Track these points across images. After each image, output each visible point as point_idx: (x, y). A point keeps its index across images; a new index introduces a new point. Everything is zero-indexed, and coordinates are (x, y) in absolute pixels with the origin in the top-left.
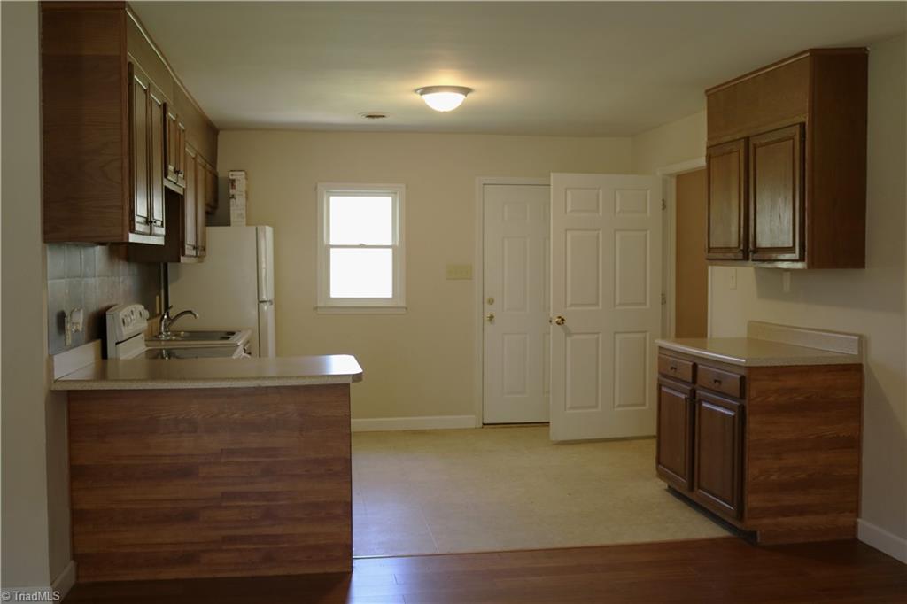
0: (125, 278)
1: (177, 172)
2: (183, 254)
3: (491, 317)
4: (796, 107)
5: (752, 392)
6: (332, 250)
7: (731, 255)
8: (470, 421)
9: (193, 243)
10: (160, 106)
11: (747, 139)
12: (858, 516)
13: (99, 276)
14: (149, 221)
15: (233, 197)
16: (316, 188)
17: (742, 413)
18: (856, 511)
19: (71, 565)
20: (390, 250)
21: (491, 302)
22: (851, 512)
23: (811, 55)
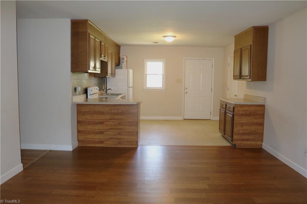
0: (94, 81)
1: (105, 56)
2: (107, 75)
3: (187, 92)
4: (249, 41)
5: (236, 110)
6: (147, 75)
7: (237, 78)
8: (181, 118)
9: (111, 73)
10: (99, 42)
11: (241, 49)
12: (262, 142)
13: (86, 80)
14: (95, 68)
15: (123, 62)
16: (144, 60)
17: (233, 115)
18: (262, 141)
19: (77, 142)
20: (162, 75)
21: (187, 89)
22: (261, 141)
23: (253, 28)
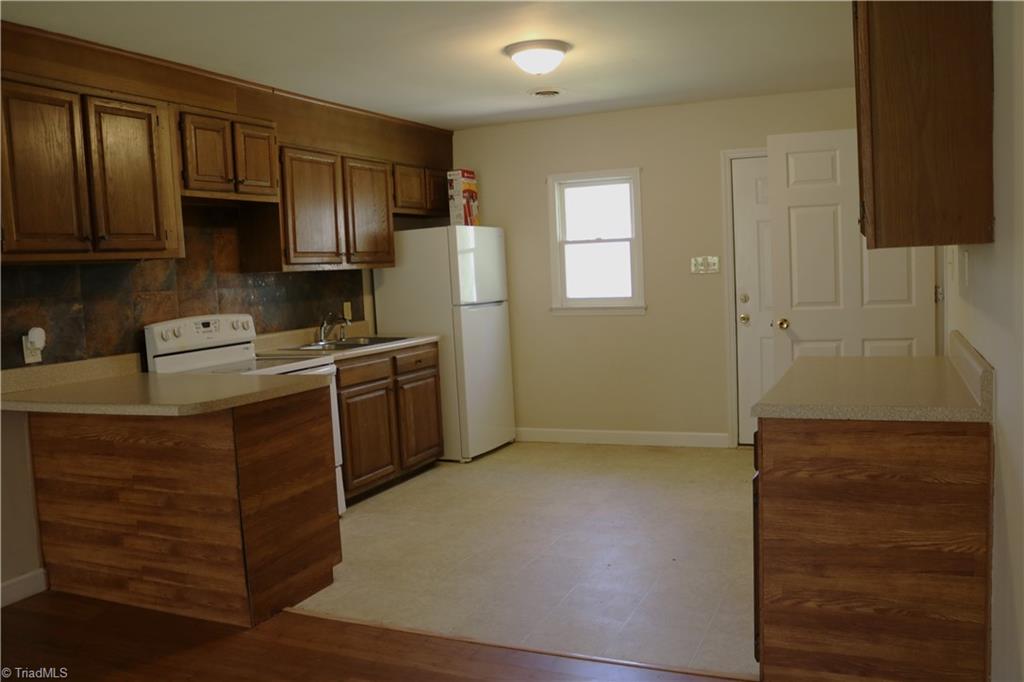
3: (746, 319)
6: (567, 247)
15: (451, 197)
20: (628, 243)
21: (746, 299)
